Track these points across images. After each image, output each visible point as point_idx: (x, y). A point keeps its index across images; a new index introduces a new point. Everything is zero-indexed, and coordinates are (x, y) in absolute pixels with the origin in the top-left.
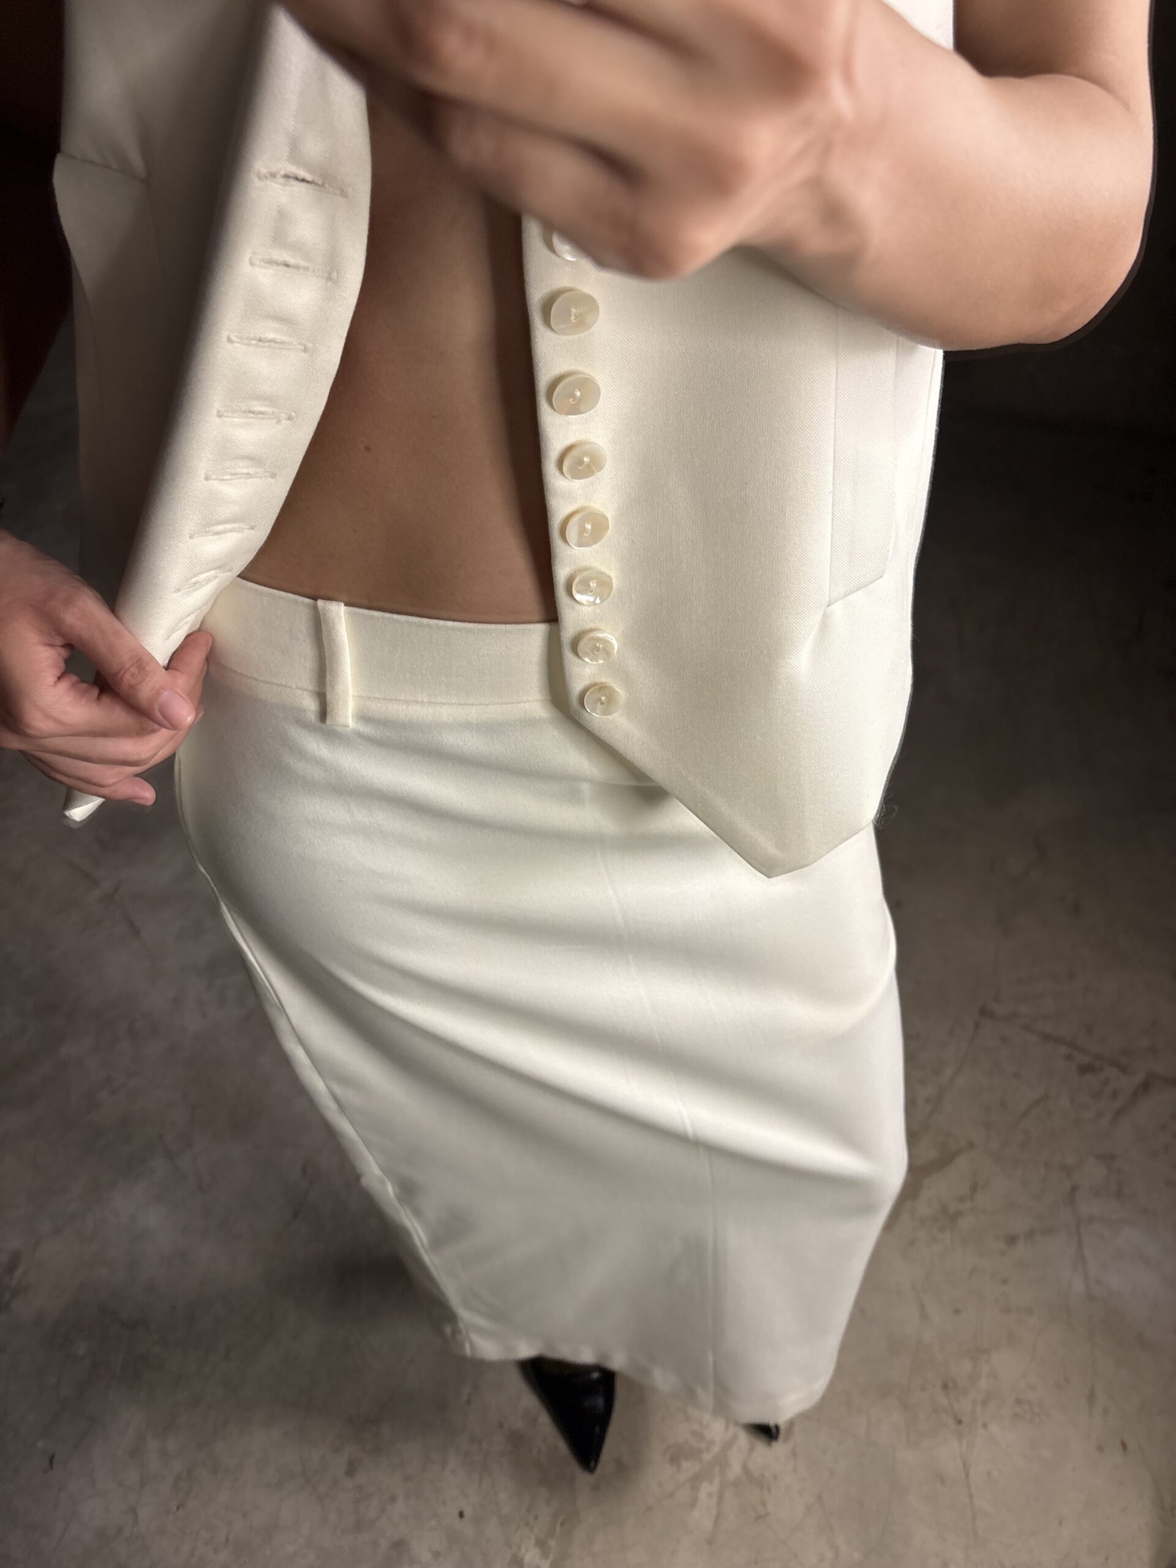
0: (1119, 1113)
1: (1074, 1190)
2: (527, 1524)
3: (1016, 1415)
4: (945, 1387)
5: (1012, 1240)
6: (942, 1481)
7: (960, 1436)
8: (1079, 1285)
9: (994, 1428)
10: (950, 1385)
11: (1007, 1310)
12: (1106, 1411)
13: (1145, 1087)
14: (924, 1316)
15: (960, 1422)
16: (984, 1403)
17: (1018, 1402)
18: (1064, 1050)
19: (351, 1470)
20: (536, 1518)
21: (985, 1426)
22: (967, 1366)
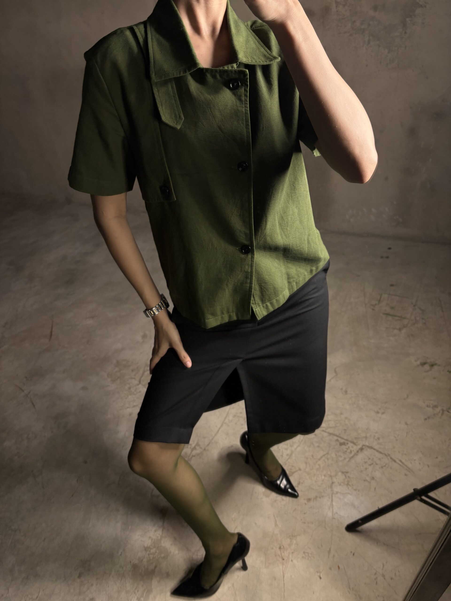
0: (352, 457)
1: (333, 483)
2: (135, 593)
3: (303, 557)
4: (280, 548)
5: (309, 500)
6: (275, 579)
7: (283, 564)
8: (330, 514)
9: (295, 561)
10: (282, 547)
11: (305, 523)
12: (334, 556)
13: (362, 449)
14: (276, 525)
15: (283, 559)
16: (292, 553)
17: (304, 553)
18: (336, 438)
19: (79, 577)
20: (138, 591)
21: (292, 561)
22: (288, 541)
